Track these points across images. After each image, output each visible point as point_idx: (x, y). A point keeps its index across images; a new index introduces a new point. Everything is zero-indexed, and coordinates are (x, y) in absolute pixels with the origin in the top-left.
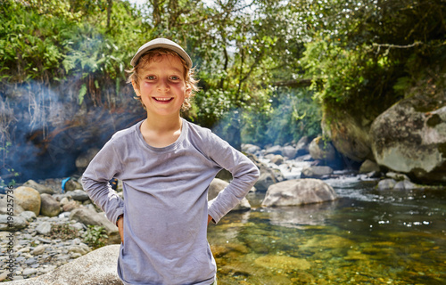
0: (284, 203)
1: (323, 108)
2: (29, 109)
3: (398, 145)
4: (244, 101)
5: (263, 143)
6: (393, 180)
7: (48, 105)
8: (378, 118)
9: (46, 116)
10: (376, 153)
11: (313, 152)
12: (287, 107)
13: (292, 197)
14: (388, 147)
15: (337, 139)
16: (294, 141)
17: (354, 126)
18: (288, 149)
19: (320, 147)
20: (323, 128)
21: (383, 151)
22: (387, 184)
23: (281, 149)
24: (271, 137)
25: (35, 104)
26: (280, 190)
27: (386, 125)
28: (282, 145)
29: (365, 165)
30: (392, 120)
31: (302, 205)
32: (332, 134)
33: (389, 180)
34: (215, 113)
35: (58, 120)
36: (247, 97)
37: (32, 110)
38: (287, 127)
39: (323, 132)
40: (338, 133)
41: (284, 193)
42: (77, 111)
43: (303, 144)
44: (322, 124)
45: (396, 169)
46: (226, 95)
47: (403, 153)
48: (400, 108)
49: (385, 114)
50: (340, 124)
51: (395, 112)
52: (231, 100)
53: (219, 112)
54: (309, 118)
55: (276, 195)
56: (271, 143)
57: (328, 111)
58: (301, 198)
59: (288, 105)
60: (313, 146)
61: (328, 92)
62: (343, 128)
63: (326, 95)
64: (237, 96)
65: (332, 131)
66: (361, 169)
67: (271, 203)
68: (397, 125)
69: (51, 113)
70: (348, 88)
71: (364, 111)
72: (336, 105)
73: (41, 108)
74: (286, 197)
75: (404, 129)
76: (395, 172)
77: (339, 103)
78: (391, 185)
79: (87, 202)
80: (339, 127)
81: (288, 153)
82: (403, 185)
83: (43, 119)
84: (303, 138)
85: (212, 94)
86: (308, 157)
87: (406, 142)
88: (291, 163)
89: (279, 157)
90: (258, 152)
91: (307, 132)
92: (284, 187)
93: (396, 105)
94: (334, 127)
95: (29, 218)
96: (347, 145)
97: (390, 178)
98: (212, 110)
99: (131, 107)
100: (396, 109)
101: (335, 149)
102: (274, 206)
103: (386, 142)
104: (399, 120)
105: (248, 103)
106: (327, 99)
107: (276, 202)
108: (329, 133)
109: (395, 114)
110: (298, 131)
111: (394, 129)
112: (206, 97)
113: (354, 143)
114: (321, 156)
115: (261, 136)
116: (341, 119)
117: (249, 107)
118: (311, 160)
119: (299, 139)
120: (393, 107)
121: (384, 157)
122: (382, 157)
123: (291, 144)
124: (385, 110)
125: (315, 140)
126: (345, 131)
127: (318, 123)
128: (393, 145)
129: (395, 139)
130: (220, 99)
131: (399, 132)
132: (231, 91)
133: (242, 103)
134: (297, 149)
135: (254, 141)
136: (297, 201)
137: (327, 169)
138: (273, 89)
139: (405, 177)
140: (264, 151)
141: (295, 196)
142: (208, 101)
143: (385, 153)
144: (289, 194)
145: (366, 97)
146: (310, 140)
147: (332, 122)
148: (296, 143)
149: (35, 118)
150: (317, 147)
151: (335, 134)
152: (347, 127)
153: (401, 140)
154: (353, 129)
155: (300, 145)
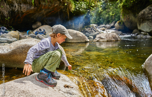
0: (101, 40)
1: (122, 10)
2: (14, 6)
3: (147, 22)
4: (92, 6)
5: (99, 24)
6: (143, 35)
7: (21, 4)
8: (141, 12)
9: (21, 9)
10: (138, 25)
11: (116, 27)
12: (109, 10)
13: (104, 39)
14: (143, 23)
15: (125, 22)
16: (110, 23)
17: (132, 17)
18: (108, 26)
19: (119, 25)
20: (121, 18)
21: (141, 24)
22: (141, 36)
23: (105, 26)
24: (102, 22)
25: (16, 4)
26: (100, 36)
27: (144, 14)
28: (106, 25)
29: (135, 31)
30: (146, 12)
31: (108, 41)
32: (124, 20)
33: (141, 35)
34: (80, 10)
35: (25, 10)
36: (93, 5)
37: (15, 6)
38: (108, 18)
39: (121, 19)
40: (126, 19)
41: (101, 37)
42: (31, 7)
43: (113, 24)
44: (121, 16)
45: (145, 31)
46: (85, 4)
47: (148, 25)
48: (150, 8)
49: (144, 10)
50: (127, 16)
51: (148, 9)
52: (86, 5)
53: (82, 9)
54: (116, 14)
55: (98, 38)
56: (102, 24)
57: (123, 11)
58: (107, 39)
59: (109, 9)
60: (117, 24)
61: (124, 3)
62: (128, 17)
63: (123, 4)
64: (89, 4)
65: (124, 19)
66: (133, 32)
67: (97, 40)
68: (148, 14)
69: (22, 8)
70: (132, 2)
71: (137, 10)
72: (127, 8)
73: (18, 6)
74: (102, 38)
75: (150, 15)
76: (144, 32)
77: (128, 7)
78: (142, 37)
79: (35, 38)
80: (127, 17)
81: (107, 27)
82: (146, 36)
83: (19, 10)
84: (113, 22)
85: (79, 3)
86: (115, 28)
87: (150, 21)
88: (108, 30)
89: (104, 28)
90: (97, 27)
91: (115, 20)
92: (102, 35)
93: (149, 6)
94: (125, 17)
95: (15, 40)
96: (129, 24)
97: (142, 34)
98: (79, 9)
99: (50, 7)
100: (148, 8)
101: (124, 25)
102: (98, 41)
103: (143, 21)
104: (149, 12)
105: (93, 7)
106: (123, 6)
107: (98, 40)
108: (123, 19)
109: (148, 10)
110: (112, 19)
111: (146, 16)
112: (78, 4)
113: (132, 23)
114: (119, 28)
115: (98, 21)
116: (128, 14)
117: (94, 9)
118: (115, 29)
119: (112, 22)
120: (148, 7)
121: (141, 26)
122: (140, 26)
123: (109, 24)
124: (144, 9)
125: (117, 22)
126: (129, 19)
127: (119, 16)
128: (145, 22)
129: (146, 20)
130: (82, 5)
131: (148, 17)
132: (87, 3)
133: (91, 7)
134: (111, 26)
135: (96, 23)
136: (106, 40)
137: (120, 32)
138: (103, 2)
139: (148, 33)
140: (99, 26)
141: (105, 38)
142: (78, 6)
143: (141, 25)
144: (103, 37)
145: (139, 5)
146: (116, 22)
147: (124, 15)
148: (111, 24)
149: (16, 9)
150: (118, 25)
151: (125, 20)
152: (130, 17)
153: (148, 20)
154: (132, 18)
155: (112, 25)
